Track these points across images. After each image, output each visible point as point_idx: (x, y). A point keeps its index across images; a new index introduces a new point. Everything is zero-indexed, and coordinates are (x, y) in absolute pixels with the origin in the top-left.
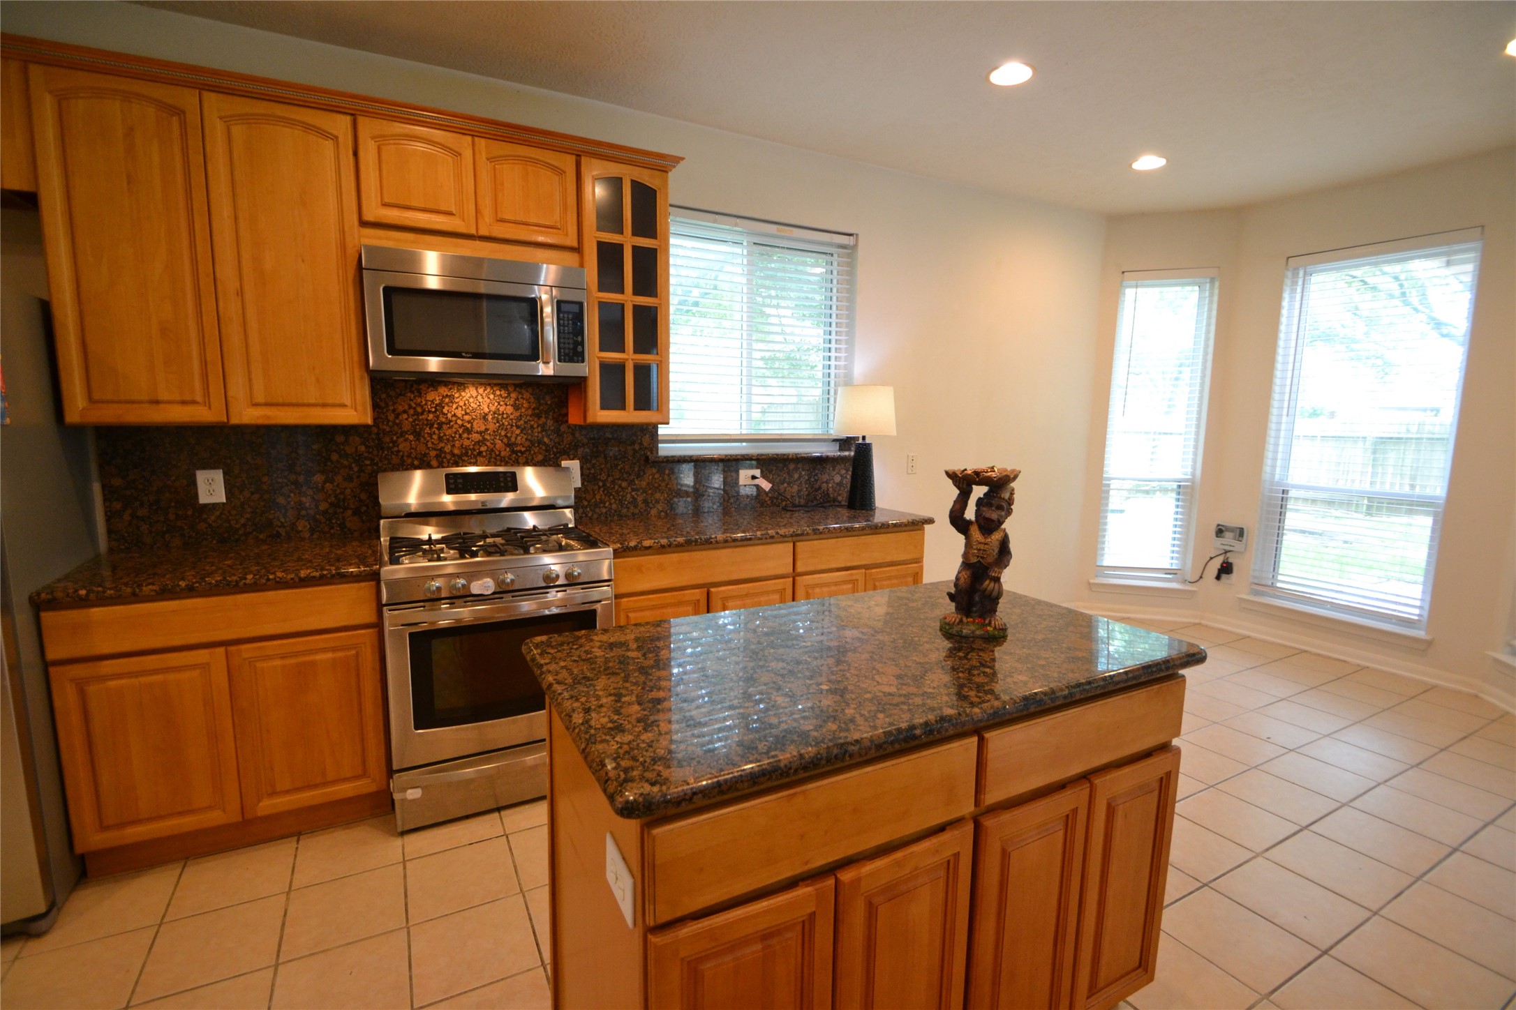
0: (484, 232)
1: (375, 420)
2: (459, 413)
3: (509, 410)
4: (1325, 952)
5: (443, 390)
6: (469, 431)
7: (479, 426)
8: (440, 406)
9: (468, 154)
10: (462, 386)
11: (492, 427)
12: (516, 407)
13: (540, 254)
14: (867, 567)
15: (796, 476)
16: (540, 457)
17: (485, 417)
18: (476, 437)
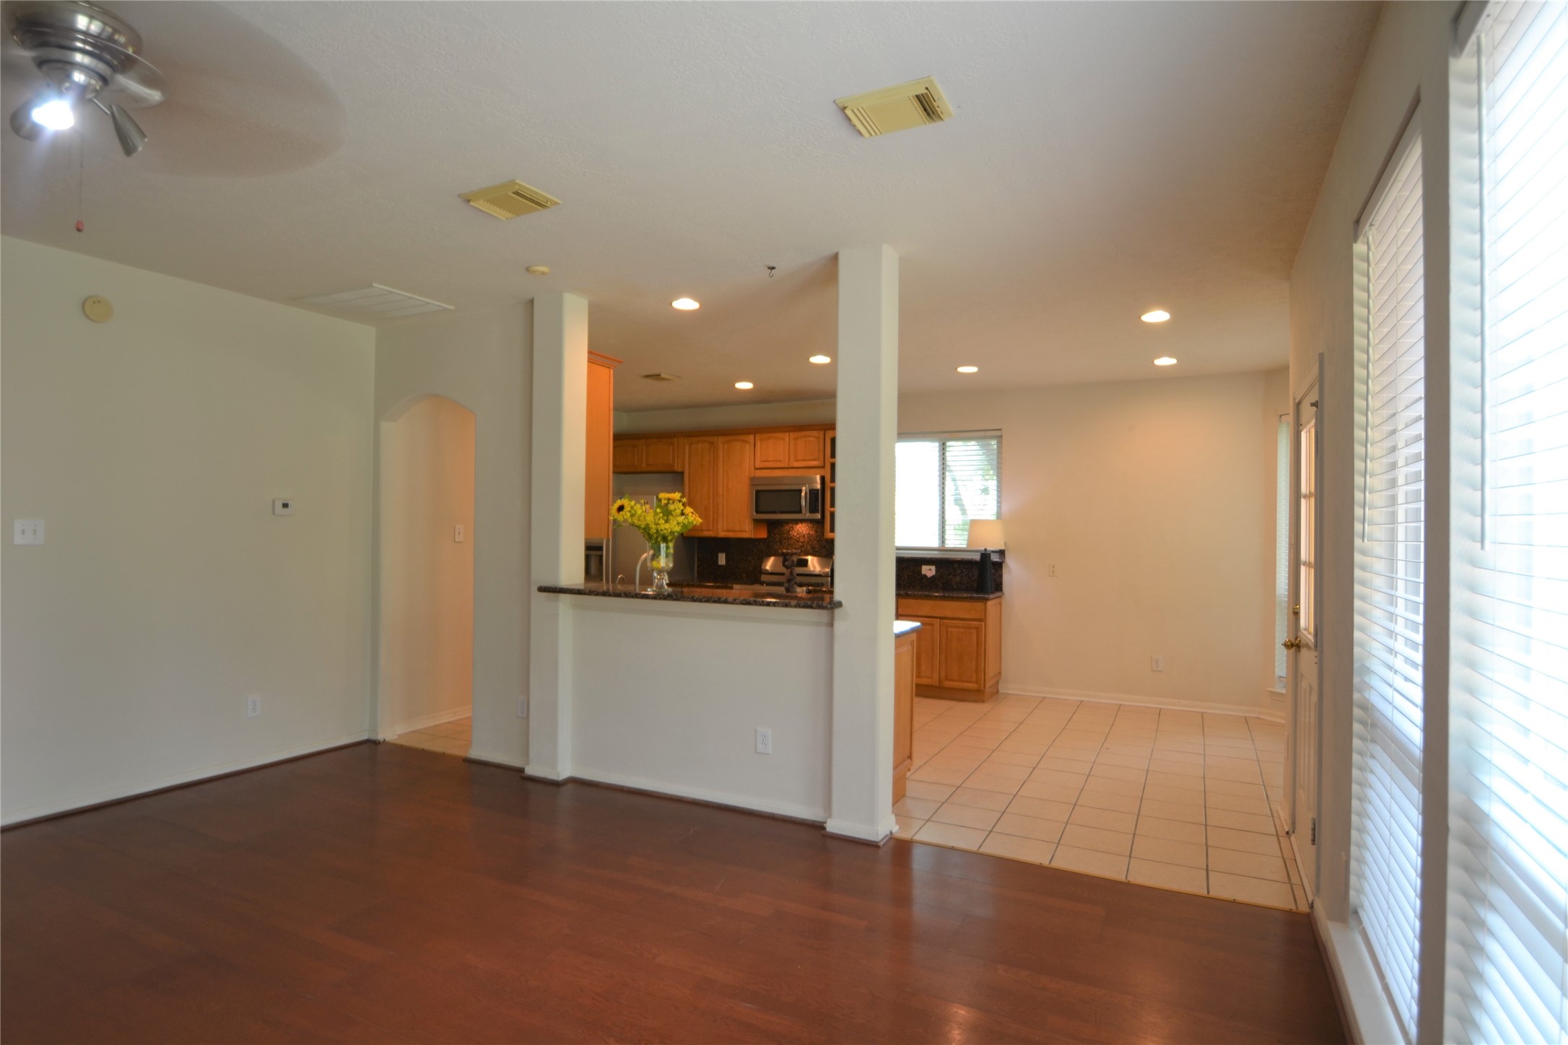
0: (790, 466)
1: (768, 536)
2: (795, 534)
3: (813, 533)
4: (991, 832)
5: (790, 525)
6: (798, 542)
7: (802, 540)
8: (789, 531)
9: (787, 439)
10: (797, 523)
11: (807, 540)
12: (816, 532)
13: (812, 471)
14: (941, 618)
15: (959, 572)
16: (824, 554)
17: (804, 536)
18: (801, 544)
